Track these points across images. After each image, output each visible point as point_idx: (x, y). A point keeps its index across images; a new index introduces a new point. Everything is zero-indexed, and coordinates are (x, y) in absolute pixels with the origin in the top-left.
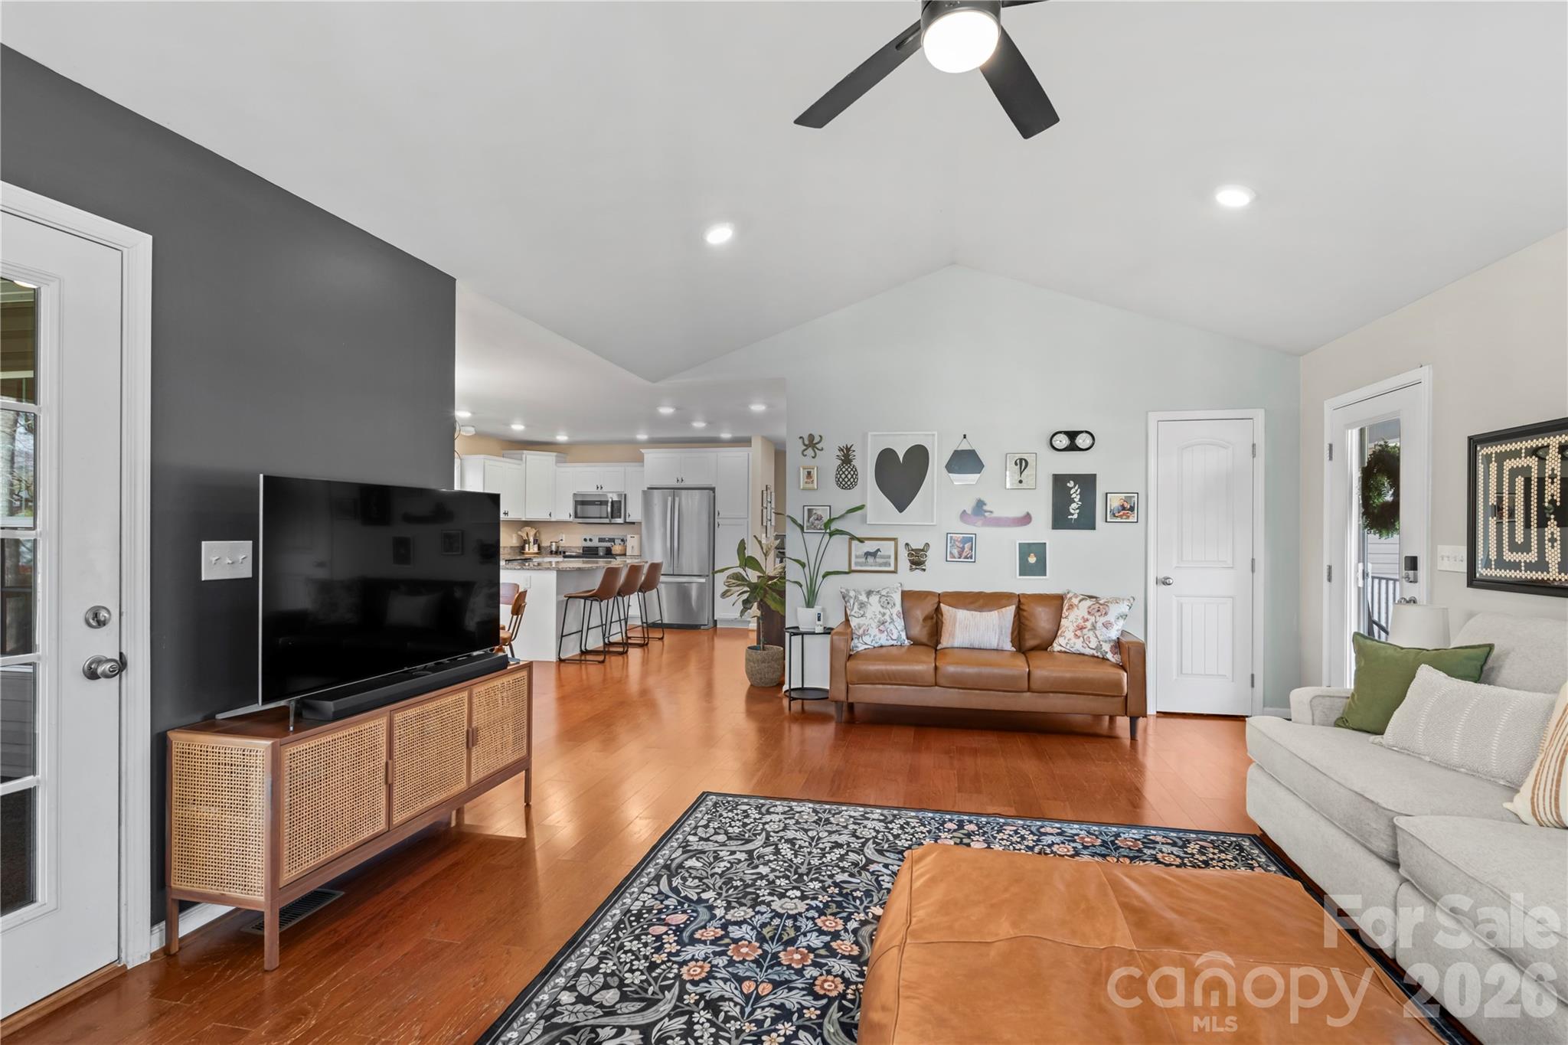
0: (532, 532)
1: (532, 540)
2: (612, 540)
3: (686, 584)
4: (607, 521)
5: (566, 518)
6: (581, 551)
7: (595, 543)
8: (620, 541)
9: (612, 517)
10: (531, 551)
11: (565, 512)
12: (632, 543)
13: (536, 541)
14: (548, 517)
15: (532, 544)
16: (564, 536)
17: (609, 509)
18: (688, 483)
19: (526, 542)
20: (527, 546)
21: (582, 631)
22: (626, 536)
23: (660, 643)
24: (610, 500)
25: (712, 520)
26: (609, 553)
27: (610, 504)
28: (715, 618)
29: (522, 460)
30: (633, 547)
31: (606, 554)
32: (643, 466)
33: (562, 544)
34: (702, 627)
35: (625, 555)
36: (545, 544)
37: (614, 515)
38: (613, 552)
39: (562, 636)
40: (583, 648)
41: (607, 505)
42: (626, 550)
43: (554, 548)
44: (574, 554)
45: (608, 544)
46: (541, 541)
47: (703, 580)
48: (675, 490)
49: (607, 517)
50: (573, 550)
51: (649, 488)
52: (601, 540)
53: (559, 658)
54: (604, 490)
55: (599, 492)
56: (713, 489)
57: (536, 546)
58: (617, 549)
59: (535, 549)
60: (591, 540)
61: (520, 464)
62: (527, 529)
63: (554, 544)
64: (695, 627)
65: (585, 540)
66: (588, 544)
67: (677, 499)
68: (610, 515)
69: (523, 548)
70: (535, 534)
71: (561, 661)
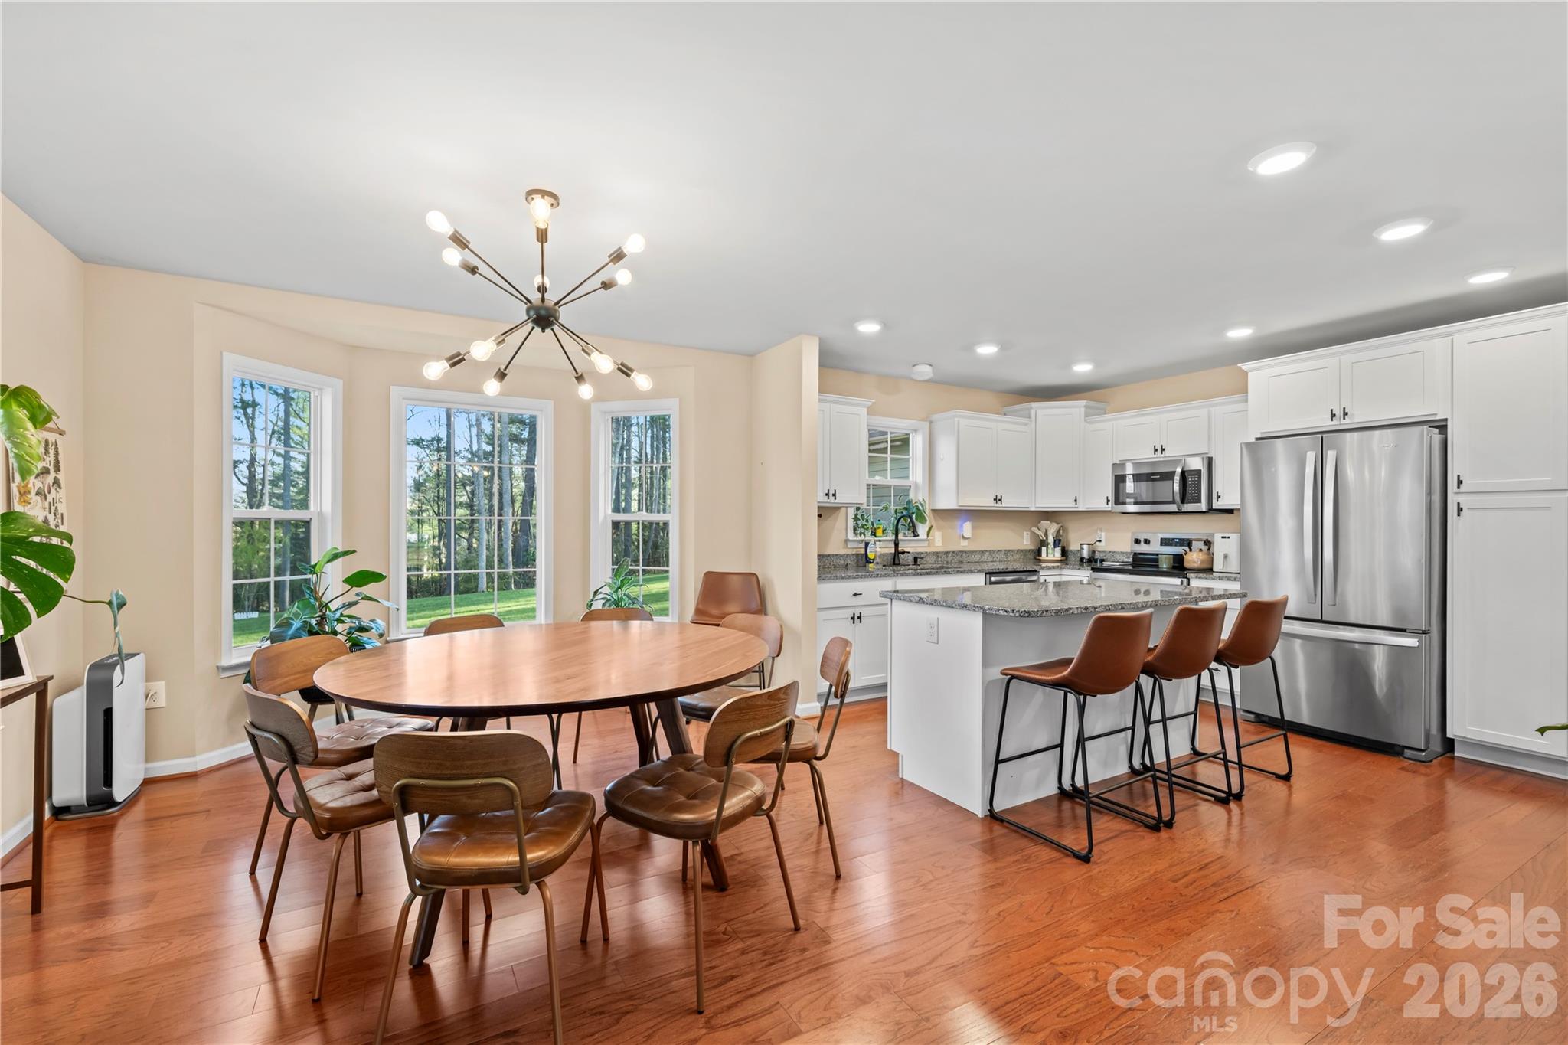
0: (1052, 529)
1: (1051, 540)
2: (1188, 543)
3: (1357, 646)
4: (1173, 508)
5: (1102, 505)
6: (1131, 560)
7: (1155, 547)
8: (1201, 545)
9: (1183, 502)
10: (1051, 557)
11: (1099, 497)
12: (1226, 549)
13: (1057, 542)
14: (1073, 504)
15: (1051, 546)
16: (1103, 534)
17: (1177, 487)
18: (1358, 418)
19: (1043, 543)
20: (1044, 549)
21: (1061, 746)
22: (1213, 535)
23: (1280, 787)
24: (1179, 470)
25: (1437, 498)
26: (1179, 567)
27: (1177, 478)
28: (1449, 735)
29: (1030, 417)
30: (1226, 556)
31: (1174, 567)
32: (1246, 401)
33: (1101, 547)
34: (1408, 753)
35: (1210, 570)
36: (1074, 547)
37: (1189, 496)
38: (1187, 565)
39: (998, 762)
40: (1067, 785)
41: (1173, 479)
42: (1212, 561)
43: (1085, 554)
44: (1117, 565)
45: (1178, 550)
46: (1068, 543)
47: (1410, 642)
48: (1323, 438)
49: (1173, 502)
50: (1118, 557)
51: (1258, 439)
52: (1165, 542)
53: (991, 810)
54: (1167, 453)
55: (1160, 457)
56: (1442, 427)
57: (1058, 550)
58: (1194, 558)
59: (1057, 554)
60: (1147, 542)
61: (1026, 424)
62: (1045, 524)
63: (1085, 547)
64: (1390, 750)
65: (1137, 541)
66: (1143, 548)
67: (1331, 456)
68: (1178, 498)
69: (1038, 552)
70: (1058, 532)
71: (993, 816)
